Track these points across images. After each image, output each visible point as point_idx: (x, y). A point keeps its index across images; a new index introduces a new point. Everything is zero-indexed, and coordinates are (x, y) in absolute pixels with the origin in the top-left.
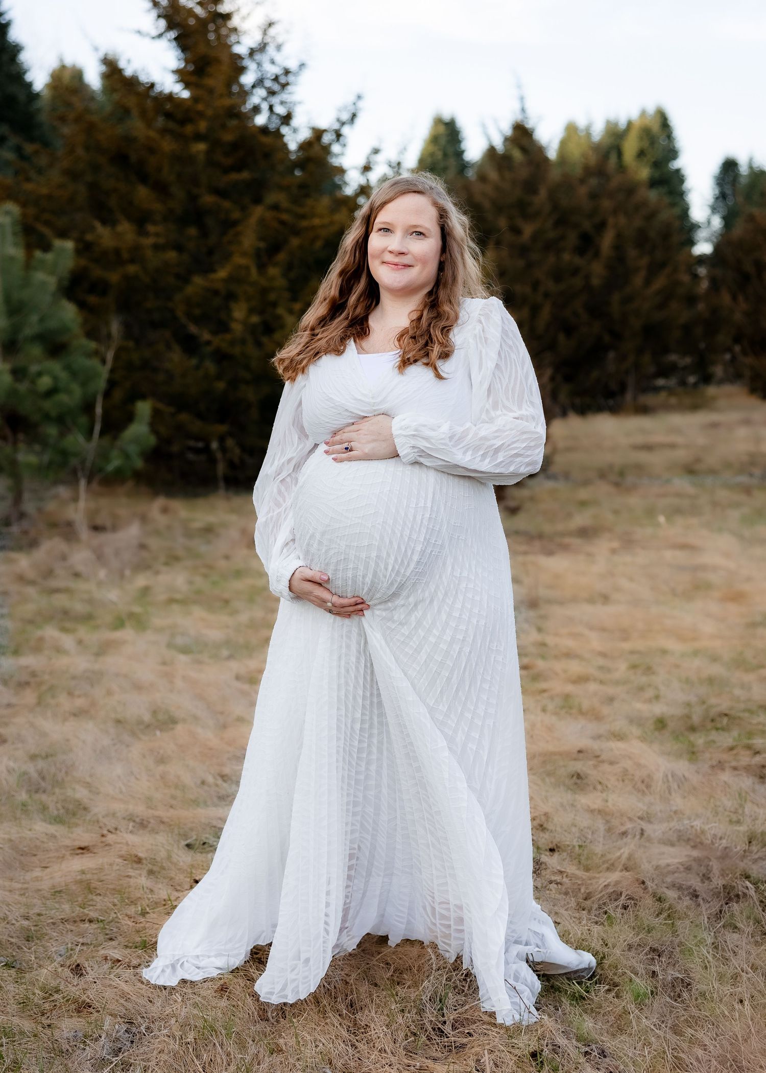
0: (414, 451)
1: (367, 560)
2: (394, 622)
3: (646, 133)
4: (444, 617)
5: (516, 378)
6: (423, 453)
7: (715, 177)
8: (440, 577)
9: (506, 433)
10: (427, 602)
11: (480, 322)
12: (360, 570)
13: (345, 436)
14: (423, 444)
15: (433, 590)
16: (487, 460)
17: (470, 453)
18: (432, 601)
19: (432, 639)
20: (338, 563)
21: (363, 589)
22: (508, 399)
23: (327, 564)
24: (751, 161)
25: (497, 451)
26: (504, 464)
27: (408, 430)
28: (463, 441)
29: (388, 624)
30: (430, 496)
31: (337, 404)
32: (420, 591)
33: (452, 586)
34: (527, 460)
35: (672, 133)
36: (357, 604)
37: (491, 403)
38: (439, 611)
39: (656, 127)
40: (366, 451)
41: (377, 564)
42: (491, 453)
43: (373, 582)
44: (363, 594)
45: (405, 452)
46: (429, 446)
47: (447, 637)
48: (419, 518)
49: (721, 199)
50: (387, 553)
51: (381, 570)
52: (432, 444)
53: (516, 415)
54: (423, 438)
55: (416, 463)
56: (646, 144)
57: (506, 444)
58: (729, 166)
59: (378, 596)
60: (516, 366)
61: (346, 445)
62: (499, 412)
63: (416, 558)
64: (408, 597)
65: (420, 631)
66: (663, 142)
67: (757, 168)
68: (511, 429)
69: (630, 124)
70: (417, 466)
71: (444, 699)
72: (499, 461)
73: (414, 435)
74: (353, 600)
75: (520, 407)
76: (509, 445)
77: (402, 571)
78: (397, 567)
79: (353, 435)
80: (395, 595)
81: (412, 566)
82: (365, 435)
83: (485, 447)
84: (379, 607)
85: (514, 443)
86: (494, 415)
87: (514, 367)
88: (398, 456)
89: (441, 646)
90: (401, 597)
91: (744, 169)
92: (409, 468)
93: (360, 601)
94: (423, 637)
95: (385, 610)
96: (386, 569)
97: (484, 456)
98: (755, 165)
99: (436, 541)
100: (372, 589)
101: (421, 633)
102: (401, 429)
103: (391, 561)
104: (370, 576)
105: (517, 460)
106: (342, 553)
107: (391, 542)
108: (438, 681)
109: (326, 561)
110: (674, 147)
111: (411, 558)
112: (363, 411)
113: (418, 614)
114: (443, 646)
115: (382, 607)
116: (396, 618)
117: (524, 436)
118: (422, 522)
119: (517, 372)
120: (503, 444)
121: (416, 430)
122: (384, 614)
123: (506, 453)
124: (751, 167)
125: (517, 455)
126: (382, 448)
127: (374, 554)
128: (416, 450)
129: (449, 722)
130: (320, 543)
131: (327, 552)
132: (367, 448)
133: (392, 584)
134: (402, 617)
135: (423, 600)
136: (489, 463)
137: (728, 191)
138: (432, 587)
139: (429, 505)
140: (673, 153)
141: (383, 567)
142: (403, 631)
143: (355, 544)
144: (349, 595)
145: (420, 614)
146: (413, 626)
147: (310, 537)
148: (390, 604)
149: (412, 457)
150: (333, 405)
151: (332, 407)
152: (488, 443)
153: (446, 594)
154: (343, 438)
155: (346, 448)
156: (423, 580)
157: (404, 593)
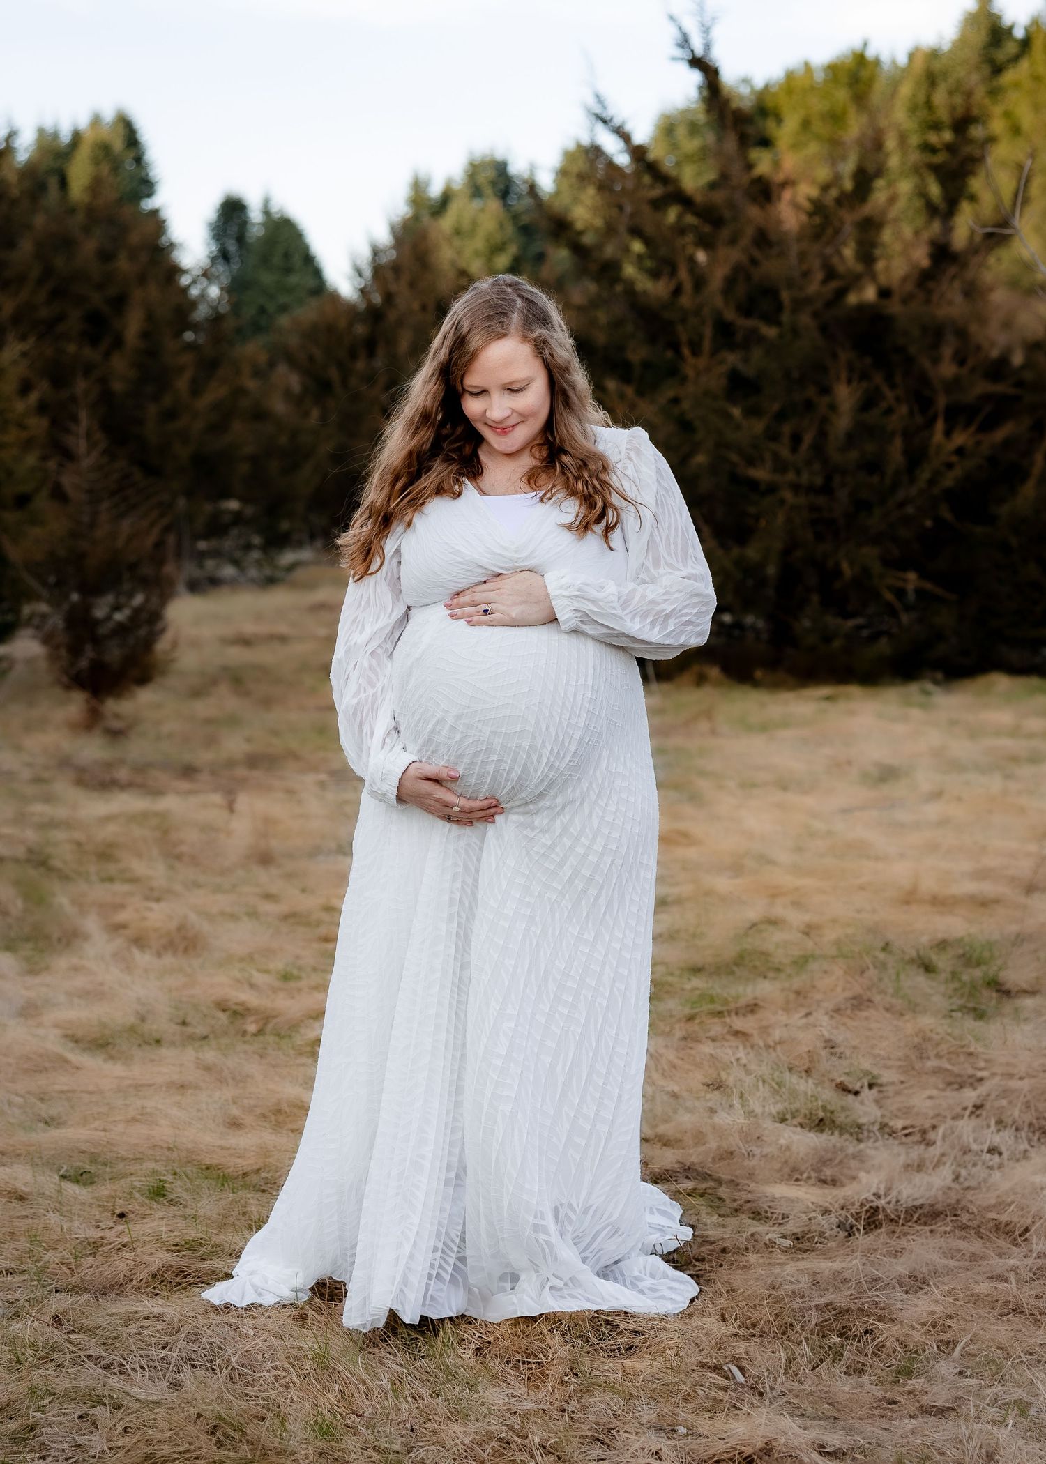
0: (577, 615)
1: (517, 750)
2: (533, 829)
3: (103, 151)
4: (595, 822)
5: (676, 529)
6: (587, 618)
7: (210, 224)
8: (595, 772)
9: (674, 596)
10: (577, 804)
11: (630, 459)
12: (506, 762)
13: (479, 597)
14: (588, 607)
15: (585, 789)
16: (657, 629)
17: (637, 620)
18: (582, 803)
19: (580, 850)
20: (476, 754)
21: (504, 787)
22: (669, 554)
23: (460, 757)
24: (266, 202)
25: (668, 616)
26: (674, 633)
27: (570, 590)
28: (629, 605)
29: (525, 832)
30: (591, 671)
31: (467, 558)
32: (570, 790)
33: (606, 784)
34: (698, 629)
35: (143, 154)
36: (490, 807)
37: (651, 560)
38: (590, 814)
39: (118, 145)
40: (514, 615)
41: (529, 756)
42: (660, 621)
43: (520, 778)
44: (501, 794)
45: (566, 617)
46: (595, 609)
47: (598, 847)
48: (579, 698)
49: (220, 260)
50: (543, 741)
51: (532, 764)
52: (601, 607)
53: (684, 573)
54: (589, 600)
55: (575, 631)
56: (105, 169)
57: (678, 609)
58: (232, 210)
59: (523, 795)
60: (674, 513)
61: (484, 607)
62: (661, 571)
63: (573, 748)
64: (555, 797)
65: (565, 839)
66: (129, 166)
67: (277, 213)
68: (679, 591)
69: (77, 137)
70: (574, 635)
71: (590, 925)
72: (670, 629)
73: (577, 596)
74: (486, 803)
75: (685, 564)
76: (680, 611)
77: (557, 765)
78: (552, 759)
79: (492, 596)
80: (542, 795)
81: (568, 758)
82: (509, 595)
83: (654, 612)
84: (517, 810)
85: (685, 607)
86: (656, 575)
87: (672, 515)
88: (557, 619)
89: (590, 858)
90: (548, 798)
91: (255, 215)
92: (566, 636)
93: (494, 802)
94: (570, 847)
95: (524, 814)
96: (539, 761)
97: (653, 624)
98: (275, 208)
99: (594, 728)
100: (519, 786)
101: (567, 842)
102: (561, 588)
103: (547, 752)
104: (517, 770)
105: (688, 628)
106: (484, 741)
107: (548, 728)
108: (583, 902)
109: (459, 752)
110: (147, 175)
111: (568, 749)
112: (502, 568)
113: (565, 818)
114: (593, 858)
115: (521, 809)
116: (536, 823)
117: (695, 600)
118: (582, 704)
119: (676, 520)
120: (674, 609)
121: (579, 590)
122: (522, 818)
123: (677, 621)
124: (266, 212)
125: (688, 623)
126: (535, 612)
127: (526, 743)
128: (579, 615)
129: (595, 955)
130: (453, 728)
131: (461, 740)
132: (515, 613)
133: (542, 780)
134: (546, 822)
135: (572, 802)
136: (659, 633)
137: (232, 247)
138: (585, 785)
139: (590, 682)
140: (146, 186)
141: (535, 760)
142: (543, 840)
143: (504, 730)
144: (481, 796)
145: (568, 818)
146: (557, 834)
147: (438, 722)
148: (531, 807)
149: (572, 624)
150: (461, 560)
151: (460, 563)
152: (658, 608)
153: (599, 795)
154: (476, 599)
155: (485, 611)
156: (575, 776)
157: (552, 793)
